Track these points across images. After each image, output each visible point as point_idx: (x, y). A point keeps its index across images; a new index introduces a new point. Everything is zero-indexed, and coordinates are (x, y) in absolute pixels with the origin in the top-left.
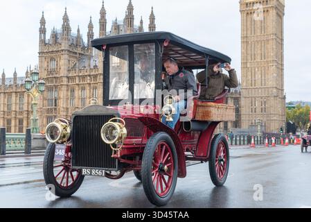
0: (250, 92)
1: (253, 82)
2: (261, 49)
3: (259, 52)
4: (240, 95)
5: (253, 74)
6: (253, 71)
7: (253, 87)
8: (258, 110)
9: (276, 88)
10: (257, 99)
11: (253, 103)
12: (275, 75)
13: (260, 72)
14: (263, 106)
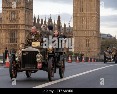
0: (79, 33)
1: (81, 26)
2: (87, 5)
3: (85, 7)
4: (72, 35)
5: (81, 21)
6: (81, 19)
7: (81, 30)
8: (84, 45)
9: (96, 31)
10: (83, 38)
11: (81, 40)
12: (95, 22)
13: (86, 20)
14: (87, 42)
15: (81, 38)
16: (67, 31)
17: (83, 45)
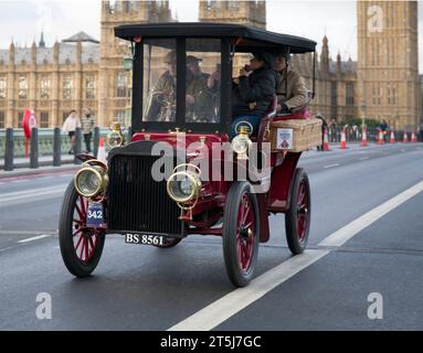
0: (371, 73)
1: (376, 59)
5: (375, 48)
6: (375, 44)
7: (376, 66)
9: (410, 69)
10: (382, 84)
11: (376, 90)
12: (408, 50)
13: (385, 45)
14: (391, 95)
15: (376, 85)
16: (344, 70)
17: (382, 101)
